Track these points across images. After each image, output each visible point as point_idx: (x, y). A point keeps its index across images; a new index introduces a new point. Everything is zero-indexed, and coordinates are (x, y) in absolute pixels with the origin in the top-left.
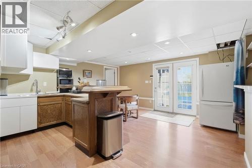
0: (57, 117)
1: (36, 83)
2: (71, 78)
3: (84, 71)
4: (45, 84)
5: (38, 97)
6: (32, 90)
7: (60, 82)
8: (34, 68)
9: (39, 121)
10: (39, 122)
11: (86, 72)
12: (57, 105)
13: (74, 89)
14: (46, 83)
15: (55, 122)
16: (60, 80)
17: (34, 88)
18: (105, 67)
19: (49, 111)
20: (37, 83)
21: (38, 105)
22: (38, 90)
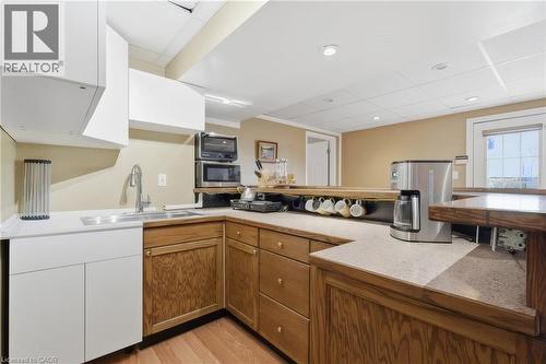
0: (202, 294)
1: (136, 178)
2: (234, 163)
3: (258, 144)
4: (163, 180)
5: (146, 228)
6: (124, 201)
7: (204, 173)
8: (130, 129)
9: (149, 311)
10: (149, 317)
11: (265, 146)
12: (204, 252)
13: (248, 195)
14: (164, 176)
15: (197, 313)
16: (206, 166)
17: (132, 192)
18: (308, 134)
19: (180, 275)
20: (139, 175)
21: (145, 257)
22: (144, 198)
